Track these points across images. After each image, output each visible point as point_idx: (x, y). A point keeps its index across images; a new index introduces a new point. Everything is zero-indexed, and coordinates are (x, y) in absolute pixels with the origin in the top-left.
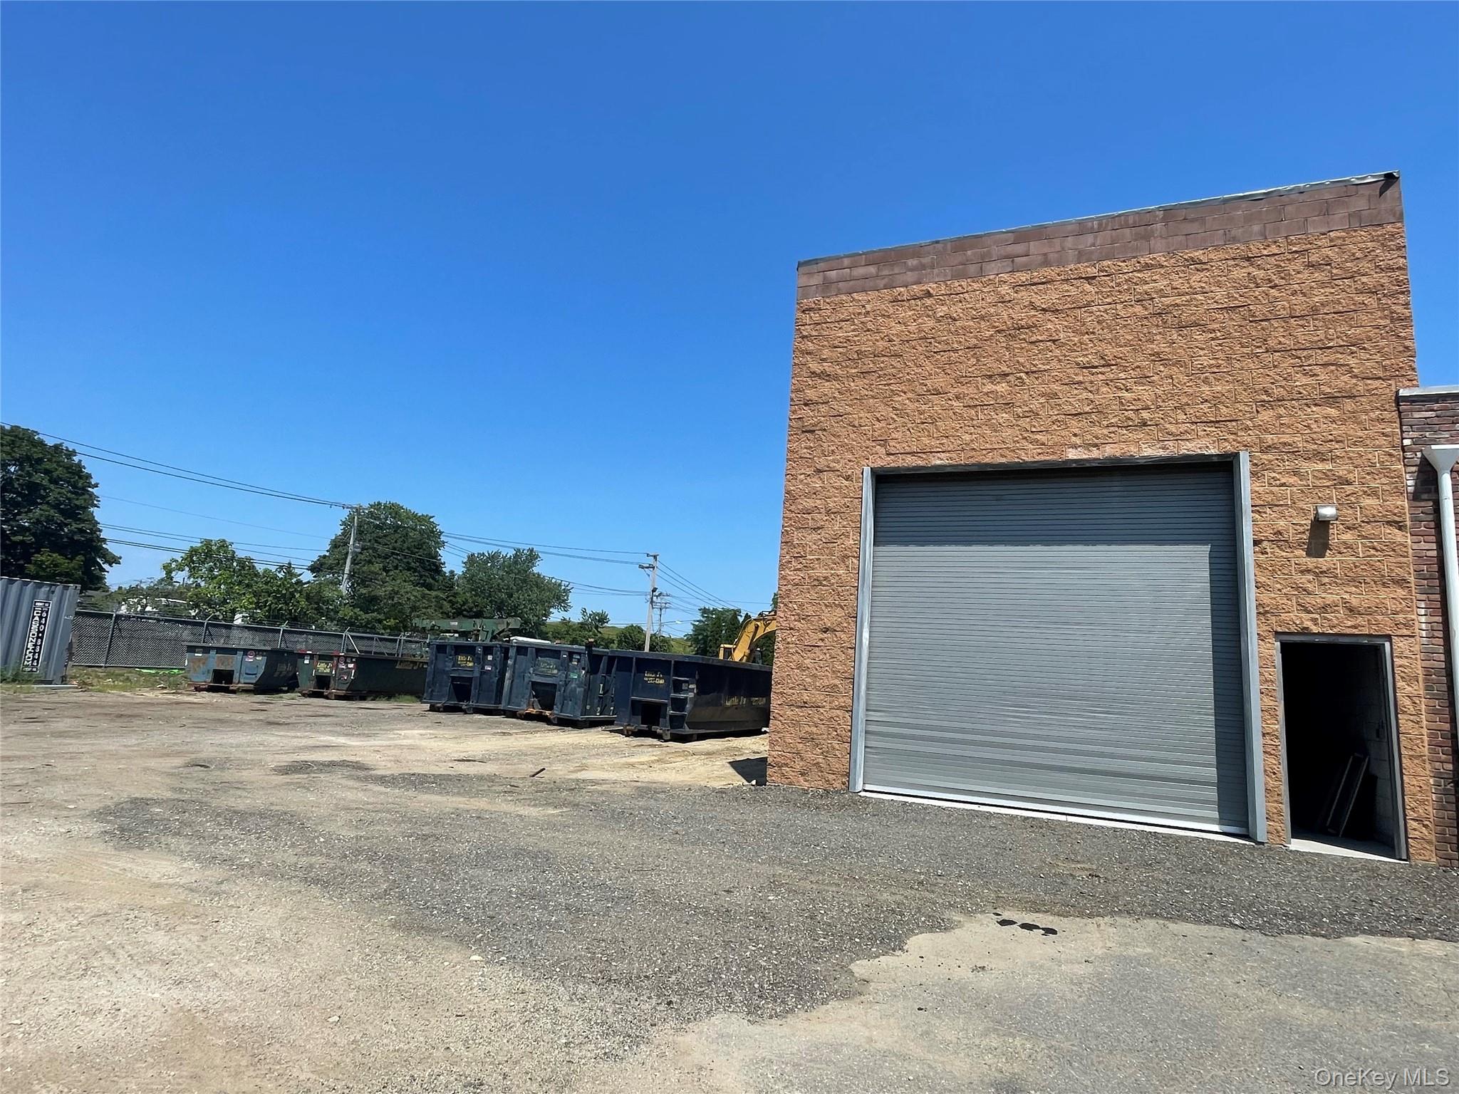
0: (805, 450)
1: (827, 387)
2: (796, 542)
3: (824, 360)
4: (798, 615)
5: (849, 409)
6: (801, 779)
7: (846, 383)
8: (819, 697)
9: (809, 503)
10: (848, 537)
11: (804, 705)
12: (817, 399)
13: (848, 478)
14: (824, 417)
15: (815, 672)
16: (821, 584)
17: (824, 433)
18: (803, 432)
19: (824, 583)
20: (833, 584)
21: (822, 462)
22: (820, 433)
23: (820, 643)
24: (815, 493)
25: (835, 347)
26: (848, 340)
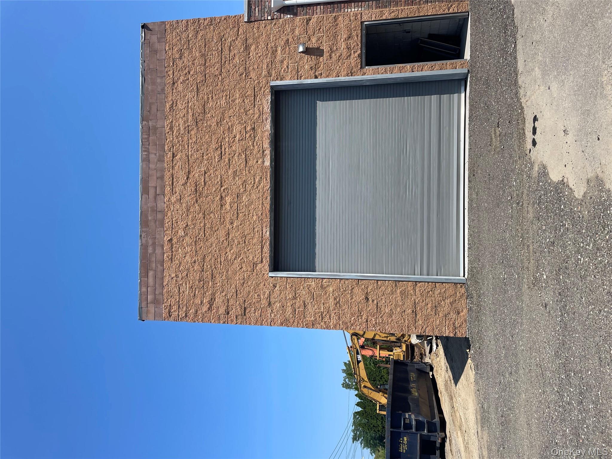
0: (256, 313)
1: (219, 300)
2: (313, 319)
3: (202, 302)
4: (358, 317)
5: (233, 286)
6: (462, 314)
7: (217, 288)
8: (409, 303)
9: (289, 310)
10: (310, 285)
11: (415, 312)
12: (225, 306)
13: (275, 286)
14: (236, 302)
15: (393, 305)
16: (339, 302)
17: (247, 301)
18: (245, 315)
19: (338, 300)
20: (338, 294)
21: (264, 302)
22: (246, 304)
23: (375, 302)
24: (283, 307)
25: (195, 295)
26: (191, 287)
